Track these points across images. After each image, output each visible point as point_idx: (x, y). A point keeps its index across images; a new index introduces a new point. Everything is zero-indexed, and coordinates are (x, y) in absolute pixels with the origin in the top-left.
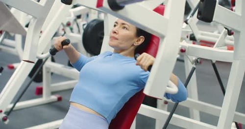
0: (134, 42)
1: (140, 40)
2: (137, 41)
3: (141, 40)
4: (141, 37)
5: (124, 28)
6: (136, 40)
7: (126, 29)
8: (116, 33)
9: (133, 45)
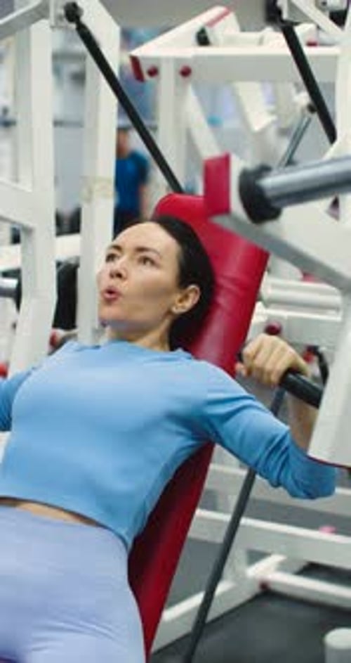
0: (174, 304)
1: (186, 297)
2: (181, 301)
3: (192, 295)
4: (192, 287)
5: (145, 260)
6: (179, 296)
7: (153, 263)
8: (119, 275)
9: (169, 312)
